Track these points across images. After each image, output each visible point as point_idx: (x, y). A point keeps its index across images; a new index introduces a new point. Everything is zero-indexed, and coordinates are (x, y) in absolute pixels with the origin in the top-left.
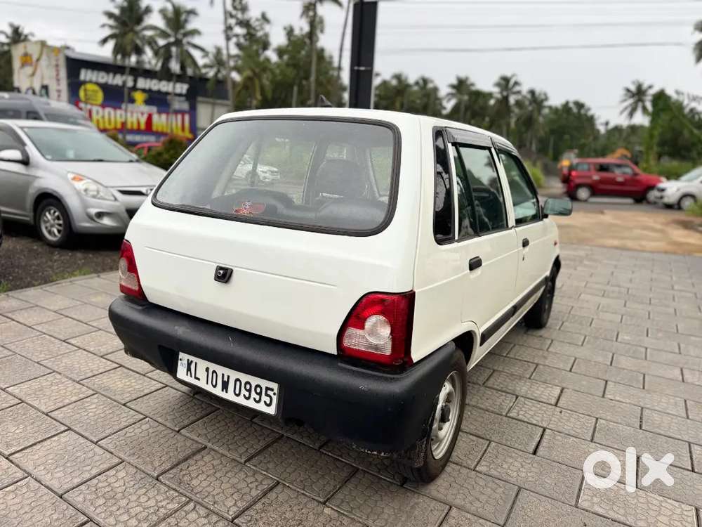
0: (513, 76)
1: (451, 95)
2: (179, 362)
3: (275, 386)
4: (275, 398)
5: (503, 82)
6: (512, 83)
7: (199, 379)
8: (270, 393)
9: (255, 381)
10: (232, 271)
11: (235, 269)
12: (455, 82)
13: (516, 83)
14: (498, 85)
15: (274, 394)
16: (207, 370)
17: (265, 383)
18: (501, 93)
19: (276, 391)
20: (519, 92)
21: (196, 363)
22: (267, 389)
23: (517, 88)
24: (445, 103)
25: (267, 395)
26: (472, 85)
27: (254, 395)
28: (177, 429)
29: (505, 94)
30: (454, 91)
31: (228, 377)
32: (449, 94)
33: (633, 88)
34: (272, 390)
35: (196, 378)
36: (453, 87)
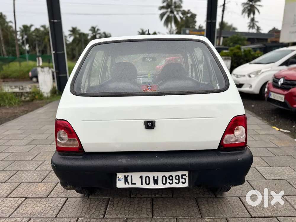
0: (97, 26)
1: (70, 35)
2: (118, 179)
3: (186, 173)
4: (187, 179)
5: (93, 29)
6: (96, 29)
7: (135, 184)
8: (184, 177)
9: (174, 174)
10: (155, 122)
11: (156, 121)
12: (71, 29)
13: (98, 30)
14: (90, 30)
15: (187, 177)
16: (141, 177)
17: (180, 173)
18: (93, 33)
19: (187, 175)
20: (99, 33)
21: (131, 176)
22: (182, 175)
23: (99, 32)
24: (68, 38)
25: (182, 178)
26: (79, 30)
27: (175, 181)
28: (102, 217)
29: (94, 34)
30: (71, 33)
31: (158, 177)
32: (69, 35)
33: (141, 31)
34: (185, 175)
35: (132, 184)
36: (71, 31)
